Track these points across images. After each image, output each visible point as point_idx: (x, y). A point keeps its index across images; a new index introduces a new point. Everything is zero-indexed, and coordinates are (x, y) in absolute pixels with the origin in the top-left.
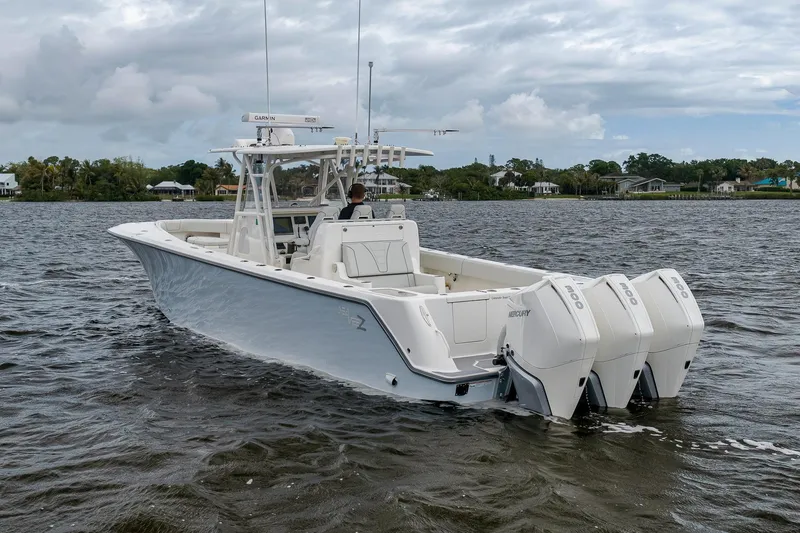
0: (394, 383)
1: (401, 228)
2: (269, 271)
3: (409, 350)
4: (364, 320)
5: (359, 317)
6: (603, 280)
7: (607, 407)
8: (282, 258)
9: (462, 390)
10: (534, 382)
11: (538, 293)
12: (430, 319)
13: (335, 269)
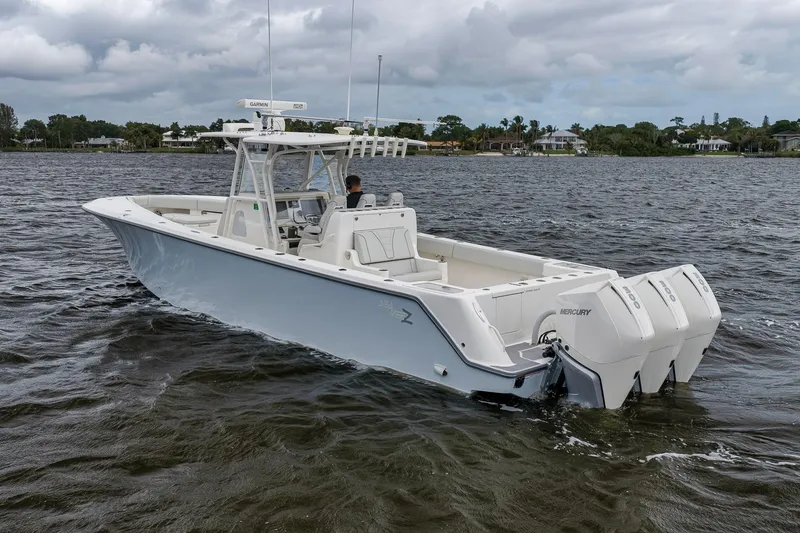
0: (445, 373)
1: (403, 215)
2: (269, 254)
3: (463, 345)
4: (410, 315)
5: (404, 310)
6: (645, 278)
7: (641, 392)
8: (285, 243)
9: (519, 383)
10: (592, 376)
11: (599, 295)
12: (483, 315)
13: (349, 256)
